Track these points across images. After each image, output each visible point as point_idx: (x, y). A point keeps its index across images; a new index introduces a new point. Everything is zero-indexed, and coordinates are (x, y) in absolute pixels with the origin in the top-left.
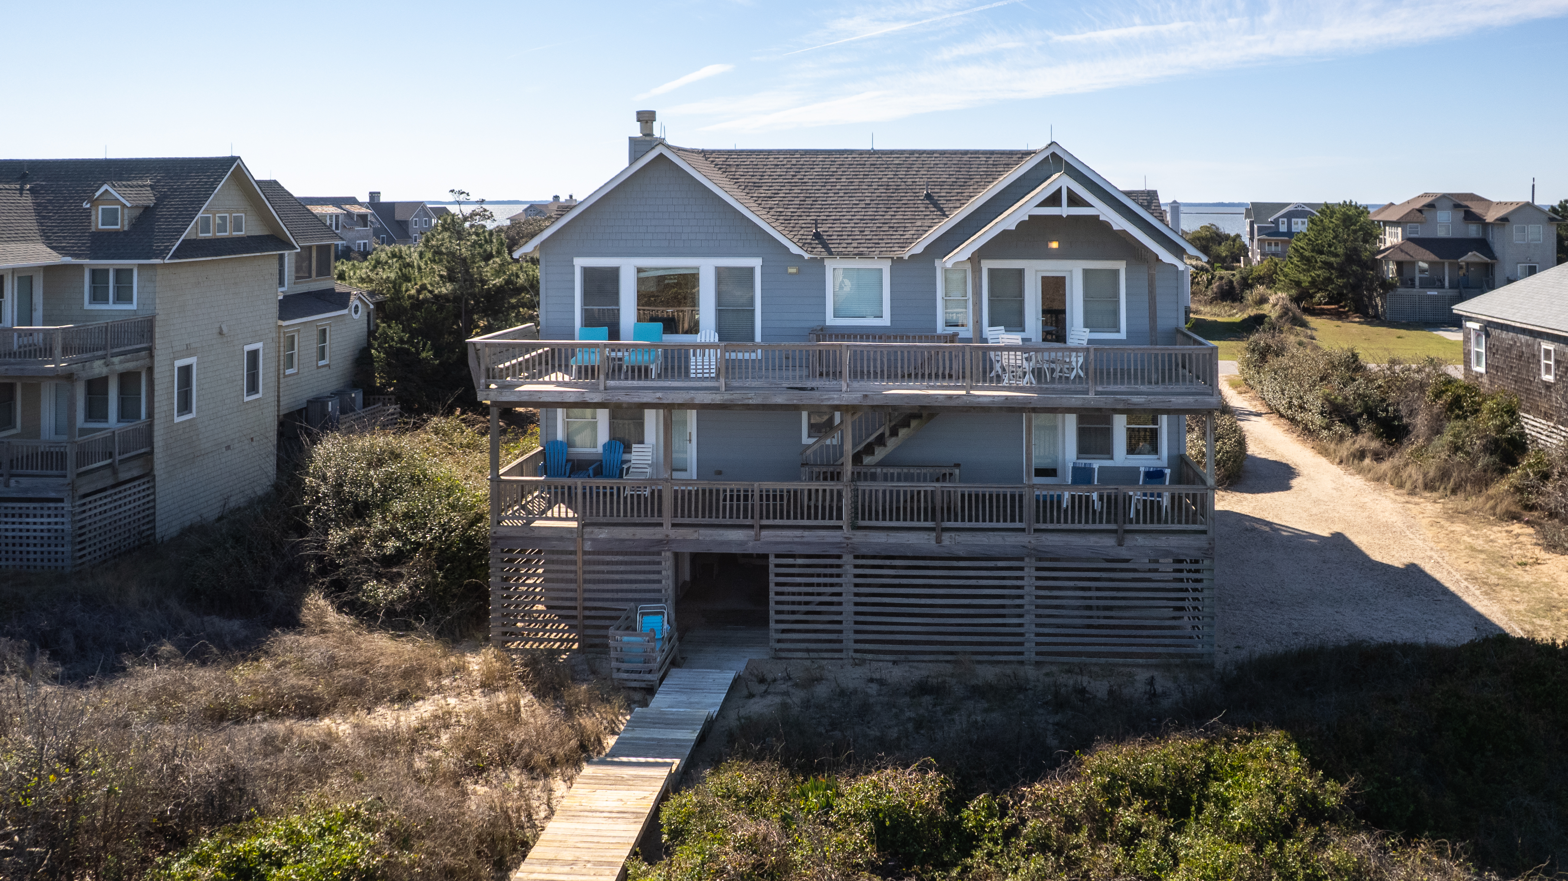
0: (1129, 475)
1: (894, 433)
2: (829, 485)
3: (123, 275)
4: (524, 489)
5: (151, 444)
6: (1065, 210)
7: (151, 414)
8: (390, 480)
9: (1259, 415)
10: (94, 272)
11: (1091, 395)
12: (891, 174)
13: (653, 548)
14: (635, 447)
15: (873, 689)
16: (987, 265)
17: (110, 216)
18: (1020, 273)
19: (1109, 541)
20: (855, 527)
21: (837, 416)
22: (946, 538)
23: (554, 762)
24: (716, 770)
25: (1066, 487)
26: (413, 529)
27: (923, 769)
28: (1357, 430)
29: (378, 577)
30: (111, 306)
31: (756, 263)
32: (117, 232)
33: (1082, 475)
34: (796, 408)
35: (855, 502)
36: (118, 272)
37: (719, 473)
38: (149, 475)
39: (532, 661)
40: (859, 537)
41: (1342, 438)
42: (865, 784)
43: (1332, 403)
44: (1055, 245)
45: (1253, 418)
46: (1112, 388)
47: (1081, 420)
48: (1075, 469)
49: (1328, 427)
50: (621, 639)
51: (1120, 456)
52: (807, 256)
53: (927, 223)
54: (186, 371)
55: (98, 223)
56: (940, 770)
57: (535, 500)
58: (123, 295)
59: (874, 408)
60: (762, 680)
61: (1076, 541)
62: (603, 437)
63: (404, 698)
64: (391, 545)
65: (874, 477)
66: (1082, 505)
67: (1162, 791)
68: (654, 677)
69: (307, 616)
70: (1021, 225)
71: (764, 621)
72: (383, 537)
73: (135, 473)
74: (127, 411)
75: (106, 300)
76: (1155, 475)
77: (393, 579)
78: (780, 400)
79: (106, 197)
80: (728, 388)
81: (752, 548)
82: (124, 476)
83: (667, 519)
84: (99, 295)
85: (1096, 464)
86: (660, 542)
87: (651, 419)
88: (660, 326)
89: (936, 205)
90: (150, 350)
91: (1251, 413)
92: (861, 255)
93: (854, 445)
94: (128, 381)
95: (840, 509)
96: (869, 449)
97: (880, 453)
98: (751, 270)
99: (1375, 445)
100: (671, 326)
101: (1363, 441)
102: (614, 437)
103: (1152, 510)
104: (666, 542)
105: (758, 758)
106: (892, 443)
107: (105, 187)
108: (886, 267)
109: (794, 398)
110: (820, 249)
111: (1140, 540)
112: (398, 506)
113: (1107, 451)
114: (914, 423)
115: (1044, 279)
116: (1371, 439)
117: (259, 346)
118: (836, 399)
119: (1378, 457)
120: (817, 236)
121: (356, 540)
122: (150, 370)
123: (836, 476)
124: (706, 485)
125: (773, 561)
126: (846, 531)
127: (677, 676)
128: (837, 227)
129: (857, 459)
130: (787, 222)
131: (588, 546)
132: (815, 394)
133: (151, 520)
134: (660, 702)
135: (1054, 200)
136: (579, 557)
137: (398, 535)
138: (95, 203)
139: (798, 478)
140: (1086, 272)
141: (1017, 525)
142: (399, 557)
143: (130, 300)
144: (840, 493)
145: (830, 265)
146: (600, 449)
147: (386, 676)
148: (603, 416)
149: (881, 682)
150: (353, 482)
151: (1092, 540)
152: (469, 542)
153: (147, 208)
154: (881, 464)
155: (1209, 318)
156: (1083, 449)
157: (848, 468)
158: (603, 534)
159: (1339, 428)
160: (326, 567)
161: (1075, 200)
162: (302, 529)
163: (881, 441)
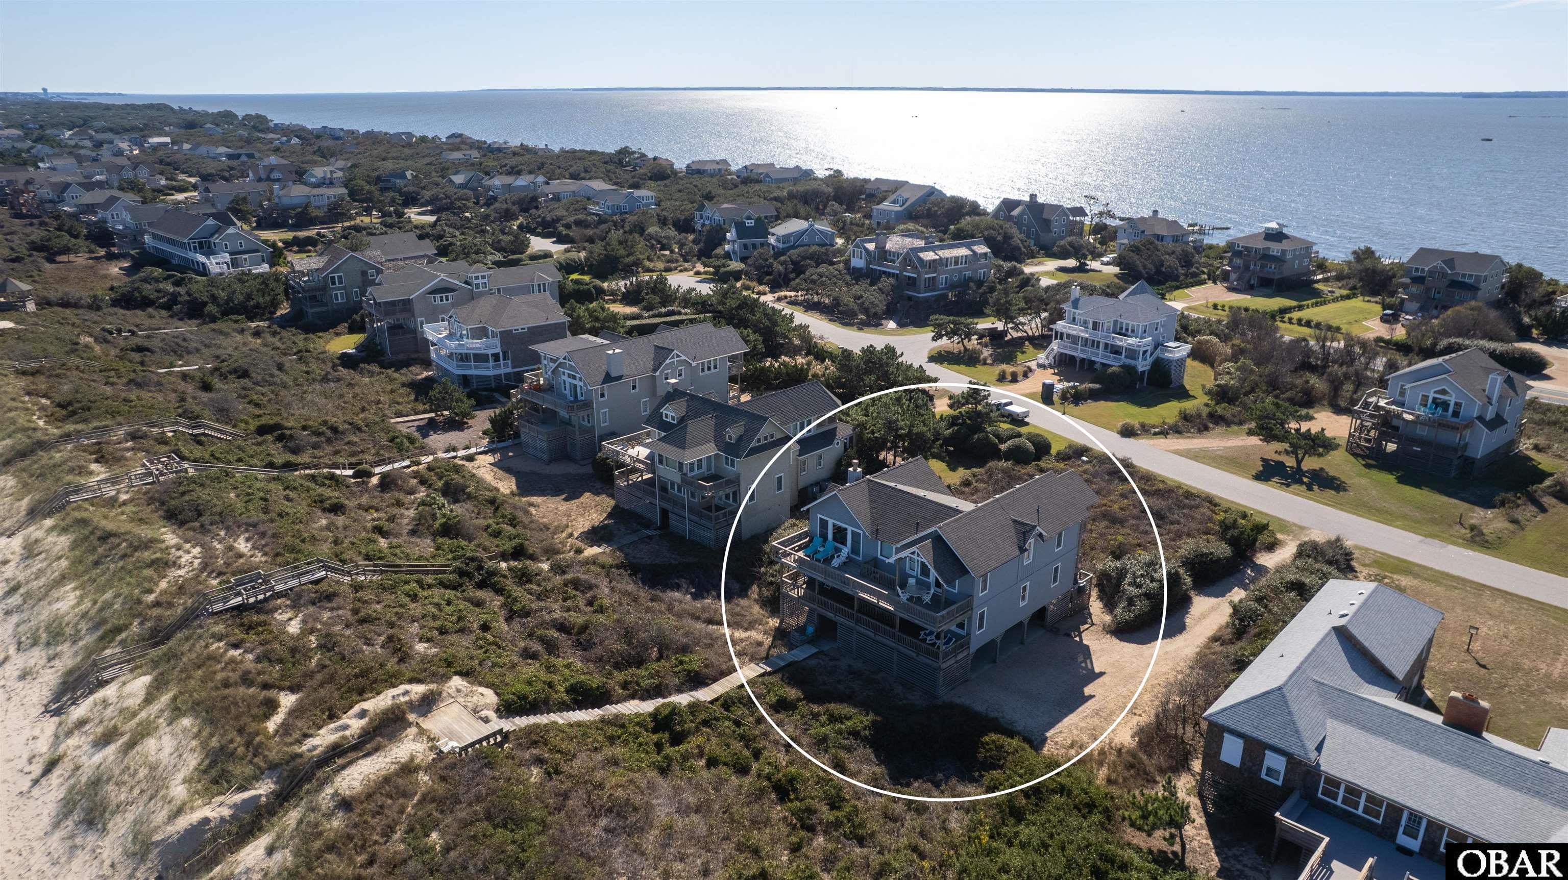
58: (733, 465)
153: (741, 435)
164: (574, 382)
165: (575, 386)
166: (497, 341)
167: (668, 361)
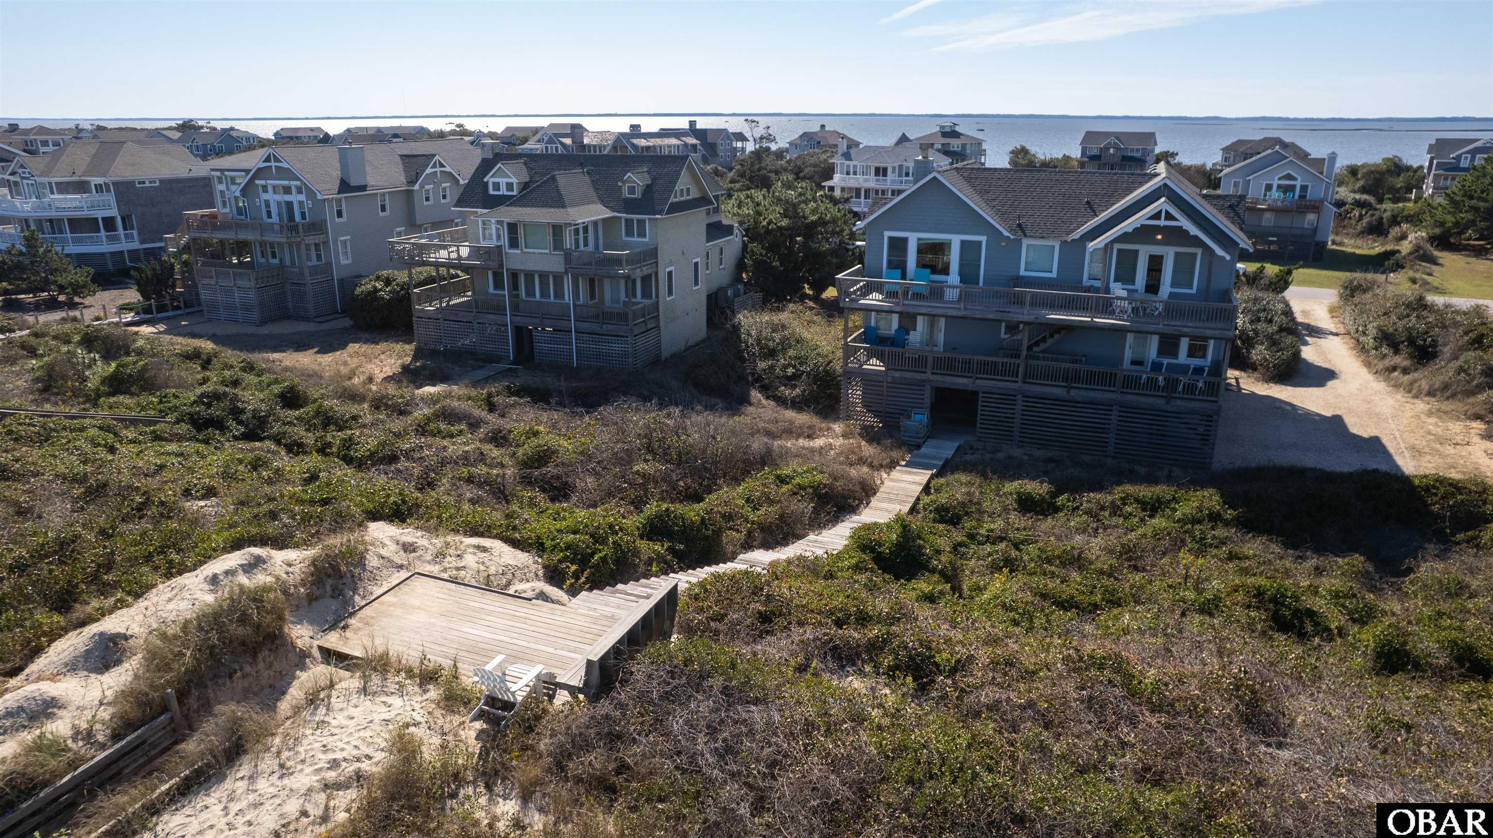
0: (1184, 369)
1: (1051, 336)
2: (1013, 361)
3: (641, 223)
4: (857, 349)
5: (658, 311)
6: (1162, 222)
7: (657, 296)
8: (784, 340)
9: (1337, 335)
10: (627, 221)
11: (1161, 326)
12: (1067, 187)
13: (922, 383)
14: (912, 333)
15: (1026, 458)
16: (1116, 246)
17: (632, 190)
18: (1137, 252)
19: (1161, 402)
20: (1025, 382)
21: (1021, 326)
22: (1073, 392)
23: (881, 466)
24: (952, 473)
25: (1146, 372)
26: (801, 364)
27: (1042, 482)
28: (1397, 352)
29: (785, 386)
30: (635, 239)
31: (983, 239)
32: (635, 199)
33: (1156, 367)
34: (1000, 321)
35: (1026, 370)
36: (638, 220)
37: (955, 349)
38: (658, 326)
39: (864, 428)
40: (1027, 387)
41: (1384, 356)
42: (1016, 484)
43: (1382, 331)
44: (1159, 237)
45: (1331, 337)
46: (1173, 323)
47: (1161, 337)
48: (1153, 363)
49: (1376, 349)
50: (905, 422)
51: (1183, 357)
52: (1012, 237)
53: (1084, 220)
54: (670, 273)
55: (626, 194)
56: (1049, 483)
57: (861, 355)
58: (642, 234)
59: (1040, 324)
60: (971, 448)
61: (1142, 399)
62: (895, 325)
63: (810, 437)
64: (790, 371)
65: (1038, 358)
66: (1152, 383)
67: (1148, 503)
68: (921, 441)
69: (753, 400)
70: (1136, 230)
71: (974, 425)
72: (786, 367)
73: (653, 325)
74: (646, 294)
75: (633, 236)
76: (1199, 370)
77: (794, 387)
78: (991, 316)
79: (629, 180)
80: (965, 309)
81: (970, 388)
82: (649, 327)
83: (929, 371)
84: (630, 233)
85: (1165, 361)
86: (924, 381)
87: (920, 320)
88: (928, 271)
89: (1091, 208)
90: (657, 263)
91: (1332, 334)
92: (1043, 237)
93: (1029, 341)
94: (646, 279)
95: (1018, 372)
96: (1037, 344)
97: (1043, 346)
98: (980, 243)
99: (1407, 363)
100: (934, 270)
101: (1398, 360)
102: (901, 327)
103: (1191, 388)
104: (929, 381)
105: (971, 472)
106: (1050, 341)
107: (629, 174)
108: (1057, 246)
109: (998, 316)
110: (1020, 233)
111: (1179, 402)
112: (791, 352)
113: (1175, 355)
114: (1063, 332)
115: (1150, 256)
116: (1405, 359)
117: (698, 259)
118: (1020, 318)
119: (1405, 371)
120: (1019, 225)
121: (772, 368)
122: (657, 274)
123: (1017, 356)
124: (947, 355)
125: (981, 394)
126: (1020, 384)
127: (931, 442)
128: (1031, 220)
129: (1030, 348)
130: (1003, 216)
131: (889, 379)
132: (1011, 315)
133: (659, 348)
134: (923, 450)
135: (1157, 216)
136: (885, 384)
137: (794, 367)
138: (624, 182)
139: (997, 356)
140: (1177, 254)
141: (1112, 389)
142: (795, 377)
143: (644, 236)
144: (1018, 365)
145: (1025, 242)
146: (893, 332)
147: (801, 428)
148: (895, 318)
149: (1030, 456)
150: (766, 338)
151: (1151, 400)
152: (827, 372)
153: (648, 186)
154: (1043, 351)
155: (1349, 250)
156: (1161, 352)
157: (1024, 353)
158: (897, 374)
159: (1385, 350)
160: (759, 379)
161: (1169, 217)
162: (743, 360)
163: (1044, 340)
164: (288, 198)
165: (289, 205)
166: (111, 198)
167: (429, 170)
